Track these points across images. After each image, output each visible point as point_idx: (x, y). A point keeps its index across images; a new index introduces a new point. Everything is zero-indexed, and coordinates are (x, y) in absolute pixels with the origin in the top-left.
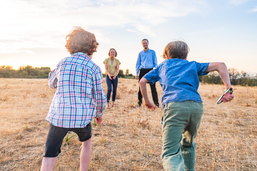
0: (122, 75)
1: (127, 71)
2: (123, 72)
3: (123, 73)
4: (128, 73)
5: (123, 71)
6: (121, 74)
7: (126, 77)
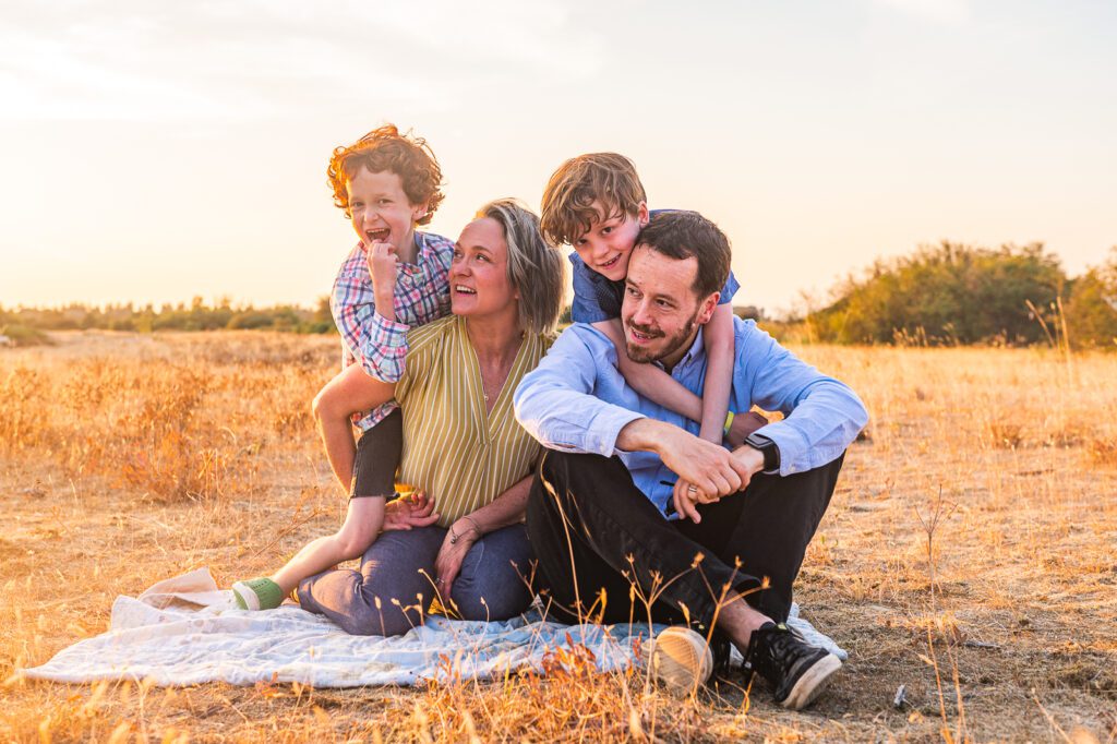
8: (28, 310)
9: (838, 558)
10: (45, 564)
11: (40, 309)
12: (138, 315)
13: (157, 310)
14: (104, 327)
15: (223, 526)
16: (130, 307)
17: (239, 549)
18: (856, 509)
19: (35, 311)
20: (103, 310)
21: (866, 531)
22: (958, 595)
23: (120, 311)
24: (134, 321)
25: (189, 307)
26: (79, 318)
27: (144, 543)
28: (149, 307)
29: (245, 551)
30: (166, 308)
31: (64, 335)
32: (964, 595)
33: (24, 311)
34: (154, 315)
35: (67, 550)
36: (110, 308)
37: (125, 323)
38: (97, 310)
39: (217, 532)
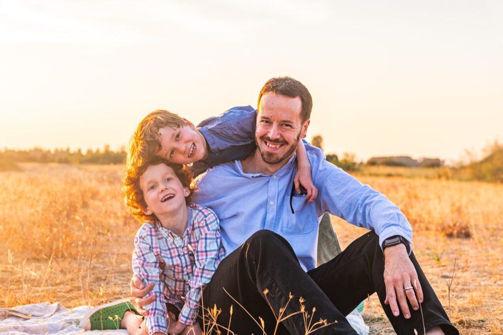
8: (10, 151)
11: (16, 150)
12: (72, 155)
13: (84, 152)
14: (53, 161)
15: (65, 274)
16: (68, 150)
17: (69, 287)
18: (445, 277)
19: (13, 151)
20: (53, 151)
22: (477, 327)
23: (62, 152)
24: (71, 158)
25: (102, 151)
26: (39, 155)
27: (17, 282)
28: (79, 151)
29: (73, 288)
30: (89, 152)
31: (28, 166)
32: (480, 327)
33: (7, 151)
34: (81, 155)
36: (56, 151)
37: (65, 158)
39: (60, 278)
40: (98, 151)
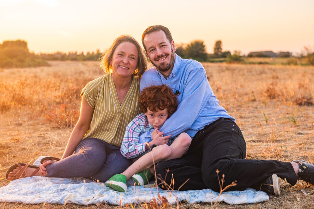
0: (202, 54)
1: (218, 44)
2: (204, 46)
3: (204, 50)
4: (220, 50)
5: (204, 44)
6: (200, 52)
7: (211, 60)
9: (285, 155)
10: (10, 152)
11: (47, 54)
12: (78, 56)
13: (85, 54)
14: (68, 59)
16: (76, 53)
18: (299, 134)
19: (45, 54)
20: (67, 54)
21: (300, 143)
23: (73, 54)
24: (78, 58)
25: (95, 52)
26: (59, 56)
27: (47, 144)
28: (83, 53)
30: (88, 53)
33: (42, 54)
34: (84, 56)
35: (20, 146)
36: (69, 54)
37: (74, 58)
38: (65, 54)
40: (93, 53)
